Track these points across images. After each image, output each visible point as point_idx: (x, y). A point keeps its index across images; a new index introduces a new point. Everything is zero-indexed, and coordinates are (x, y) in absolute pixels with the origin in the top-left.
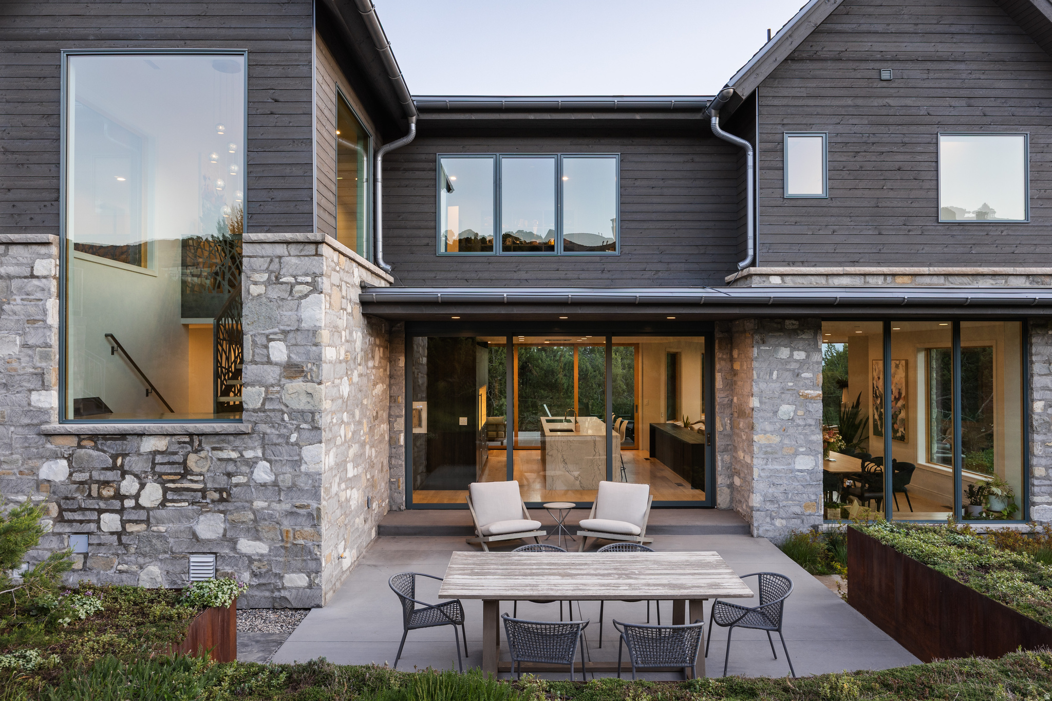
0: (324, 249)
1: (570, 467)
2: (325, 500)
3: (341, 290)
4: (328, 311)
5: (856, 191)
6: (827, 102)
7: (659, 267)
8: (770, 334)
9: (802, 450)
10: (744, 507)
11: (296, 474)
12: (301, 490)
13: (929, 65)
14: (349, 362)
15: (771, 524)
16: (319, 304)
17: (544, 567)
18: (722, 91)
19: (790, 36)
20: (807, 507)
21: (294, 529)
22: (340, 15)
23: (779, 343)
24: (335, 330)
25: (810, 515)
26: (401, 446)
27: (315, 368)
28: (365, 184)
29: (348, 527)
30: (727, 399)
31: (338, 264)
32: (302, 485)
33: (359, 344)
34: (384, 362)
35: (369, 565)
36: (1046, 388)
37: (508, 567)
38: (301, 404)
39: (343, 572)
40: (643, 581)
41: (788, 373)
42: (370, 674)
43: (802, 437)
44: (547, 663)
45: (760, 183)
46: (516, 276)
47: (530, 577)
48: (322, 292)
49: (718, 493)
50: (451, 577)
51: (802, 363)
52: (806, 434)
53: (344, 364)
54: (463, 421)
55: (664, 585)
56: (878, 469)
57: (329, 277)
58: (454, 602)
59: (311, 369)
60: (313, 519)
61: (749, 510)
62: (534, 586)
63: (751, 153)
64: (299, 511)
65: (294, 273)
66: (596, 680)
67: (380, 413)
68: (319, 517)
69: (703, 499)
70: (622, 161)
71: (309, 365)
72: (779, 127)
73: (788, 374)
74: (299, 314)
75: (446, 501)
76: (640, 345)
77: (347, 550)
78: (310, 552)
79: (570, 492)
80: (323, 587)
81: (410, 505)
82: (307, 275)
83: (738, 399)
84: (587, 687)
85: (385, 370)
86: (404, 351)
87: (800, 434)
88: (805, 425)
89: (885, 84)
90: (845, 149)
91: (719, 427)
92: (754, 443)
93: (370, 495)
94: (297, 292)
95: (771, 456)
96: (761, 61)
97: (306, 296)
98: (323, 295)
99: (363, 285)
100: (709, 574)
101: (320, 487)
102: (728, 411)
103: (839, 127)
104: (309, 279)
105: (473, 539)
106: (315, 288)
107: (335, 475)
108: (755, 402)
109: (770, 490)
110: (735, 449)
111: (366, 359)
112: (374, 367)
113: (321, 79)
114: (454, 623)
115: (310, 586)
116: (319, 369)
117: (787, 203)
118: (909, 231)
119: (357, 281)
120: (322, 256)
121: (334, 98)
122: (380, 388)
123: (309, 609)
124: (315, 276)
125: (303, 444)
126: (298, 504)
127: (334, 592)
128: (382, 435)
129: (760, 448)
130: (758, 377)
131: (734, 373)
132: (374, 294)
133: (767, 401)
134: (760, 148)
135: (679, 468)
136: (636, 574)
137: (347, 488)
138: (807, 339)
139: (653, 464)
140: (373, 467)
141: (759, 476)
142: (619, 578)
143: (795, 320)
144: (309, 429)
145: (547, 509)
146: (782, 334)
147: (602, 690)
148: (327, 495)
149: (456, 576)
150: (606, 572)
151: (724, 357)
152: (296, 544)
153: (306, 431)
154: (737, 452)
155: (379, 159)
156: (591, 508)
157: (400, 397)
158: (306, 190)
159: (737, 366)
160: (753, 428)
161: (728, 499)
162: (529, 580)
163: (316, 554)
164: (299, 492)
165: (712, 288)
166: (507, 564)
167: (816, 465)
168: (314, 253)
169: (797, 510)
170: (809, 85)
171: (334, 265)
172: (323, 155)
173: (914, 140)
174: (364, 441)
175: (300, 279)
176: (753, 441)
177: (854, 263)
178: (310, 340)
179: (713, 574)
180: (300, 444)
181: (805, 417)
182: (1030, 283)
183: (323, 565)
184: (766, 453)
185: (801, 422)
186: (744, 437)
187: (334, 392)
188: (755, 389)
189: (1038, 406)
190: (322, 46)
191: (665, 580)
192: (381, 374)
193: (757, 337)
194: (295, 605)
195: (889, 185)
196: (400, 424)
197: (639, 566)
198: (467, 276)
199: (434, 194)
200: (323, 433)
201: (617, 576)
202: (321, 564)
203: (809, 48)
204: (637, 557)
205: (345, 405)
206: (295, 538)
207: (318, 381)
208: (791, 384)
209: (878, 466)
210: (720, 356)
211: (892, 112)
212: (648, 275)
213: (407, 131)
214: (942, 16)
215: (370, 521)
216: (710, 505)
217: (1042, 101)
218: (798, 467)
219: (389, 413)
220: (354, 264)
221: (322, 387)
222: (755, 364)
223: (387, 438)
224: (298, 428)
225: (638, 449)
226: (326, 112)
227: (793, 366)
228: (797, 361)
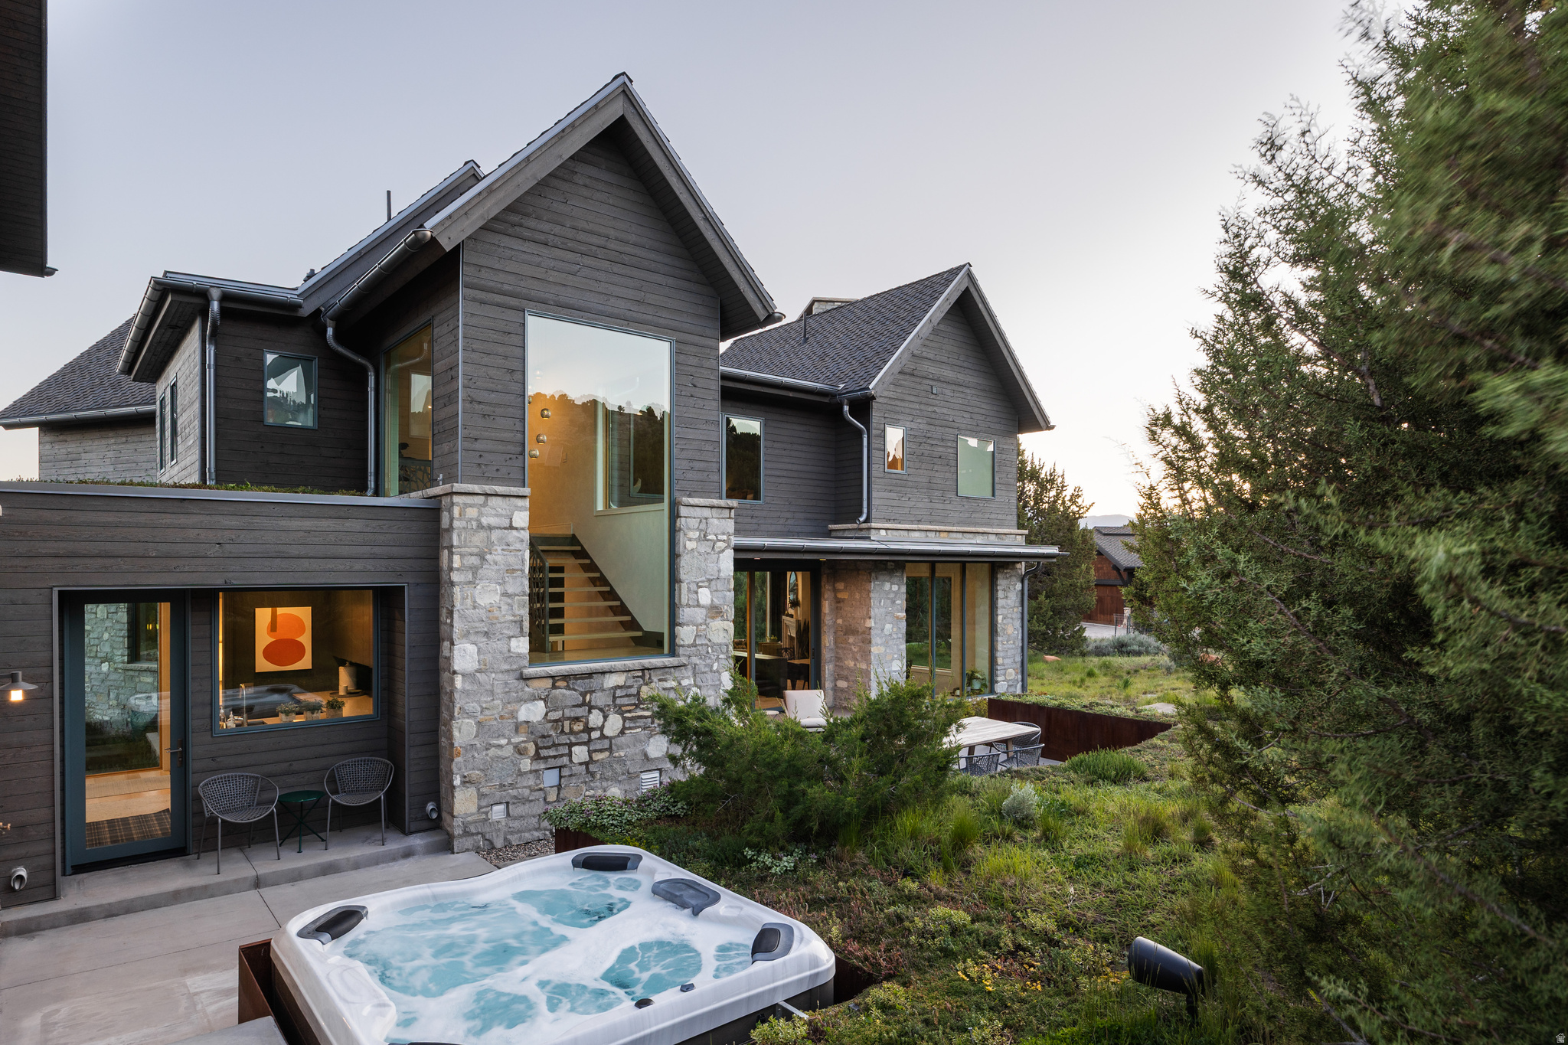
5: (920, 471)
6: (907, 405)
8: (880, 572)
9: (895, 656)
13: (954, 387)
16: (730, 557)
23: (884, 580)
27: (729, 610)
30: (832, 621)
36: (1004, 607)
38: (720, 638)
41: (889, 600)
43: (896, 647)
45: (871, 458)
51: (896, 593)
52: (898, 644)
63: (866, 436)
65: (716, 532)
71: (726, 607)
72: (883, 419)
74: (718, 566)
82: (723, 534)
83: (844, 621)
87: (895, 644)
88: (898, 638)
89: (934, 396)
90: (915, 440)
94: (717, 547)
97: (723, 551)
103: (912, 423)
104: (725, 537)
106: (729, 545)
108: (871, 623)
117: (886, 475)
118: (945, 501)
120: (733, 518)
124: (729, 534)
130: (874, 604)
131: (837, 601)
133: (878, 621)
134: (871, 430)
138: (898, 576)
146: (886, 572)
154: (842, 662)
159: (842, 596)
160: (871, 642)
168: (728, 516)
170: (898, 391)
173: (947, 439)
175: (720, 537)
176: (871, 652)
178: (726, 587)
180: (720, 671)
181: (897, 632)
182: (997, 539)
185: (895, 636)
186: (856, 650)
188: (872, 613)
189: (999, 618)
193: (873, 575)
195: (935, 467)
208: (890, 609)
211: (937, 416)
217: (1001, 420)
222: (871, 595)
224: (718, 658)
227: (892, 596)
228: (893, 592)
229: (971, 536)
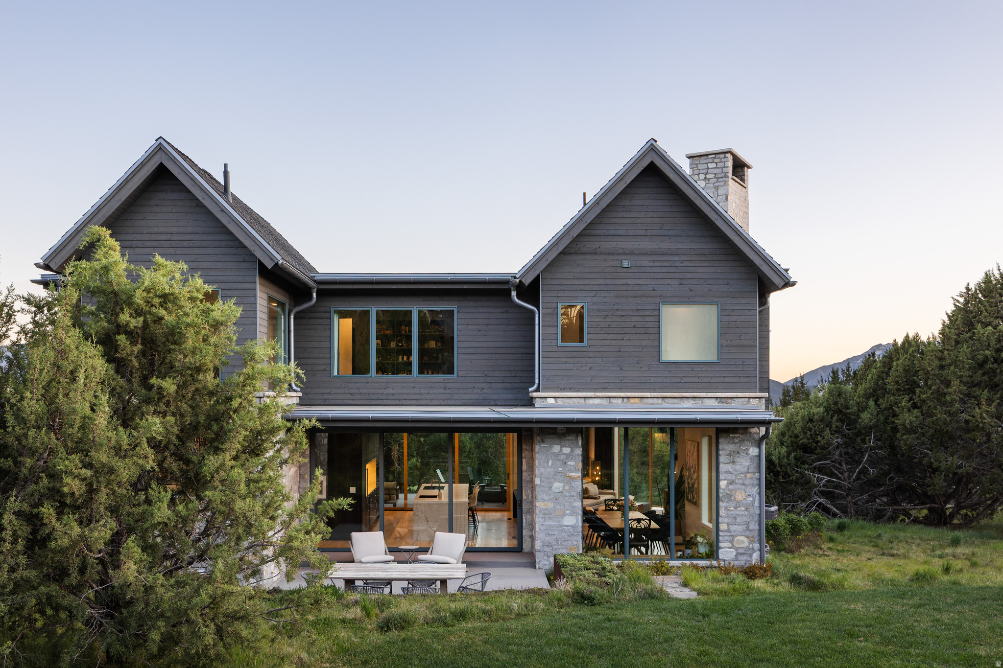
1: (431, 524)
5: (606, 341)
6: (587, 282)
7: (484, 385)
8: (547, 436)
9: (568, 512)
10: (533, 550)
13: (654, 257)
15: (547, 561)
19: (557, 244)
20: (571, 549)
23: (553, 442)
28: (283, 333)
30: (529, 477)
36: (728, 472)
41: (559, 461)
45: (543, 335)
49: (524, 541)
51: (568, 455)
52: (571, 502)
54: (353, 490)
55: (427, 575)
56: (639, 525)
61: (535, 552)
62: (368, 575)
63: (537, 315)
69: (517, 546)
70: (458, 312)
72: (555, 299)
73: (559, 463)
75: (340, 546)
83: (532, 477)
87: (567, 502)
88: (570, 496)
89: (625, 270)
90: (598, 313)
91: (524, 496)
92: (536, 508)
95: (547, 516)
102: (529, 485)
103: (594, 298)
108: (537, 481)
109: (547, 539)
117: (560, 349)
118: (641, 368)
121: (266, 304)
129: (540, 511)
130: (539, 465)
131: (533, 459)
133: (545, 480)
134: (543, 312)
136: (418, 571)
138: (571, 440)
141: (540, 529)
146: (555, 436)
151: (528, 448)
154: (533, 514)
155: (292, 316)
157: (306, 475)
160: (536, 498)
161: (528, 545)
167: (577, 522)
169: (565, 551)
170: (575, 271)
173: (644, 307)
176: (536, 506)
177: (604, 389)
181: (570, 490)
182: (718, 403)
184: (544, 514)
185: (567, 494)
188: (538, 472)
189: (723, 484)
193: (539, 438)
195: (627, 337)
198: (352, 391)
199: (329, 335)
203: (575, 246)
208: (561, 469)
209: (639, 524)
210: (524, 447)
211: (629, 288)
212: (476, 391)
213: (310, 298)
214: (663, 224)
216: (518, 549)
217: (730, 281)
218: (565, 523)
222: (537, 456)
226: (263, 316)
227: (562, 457)
228: (565, 454)
229: (676, 400)
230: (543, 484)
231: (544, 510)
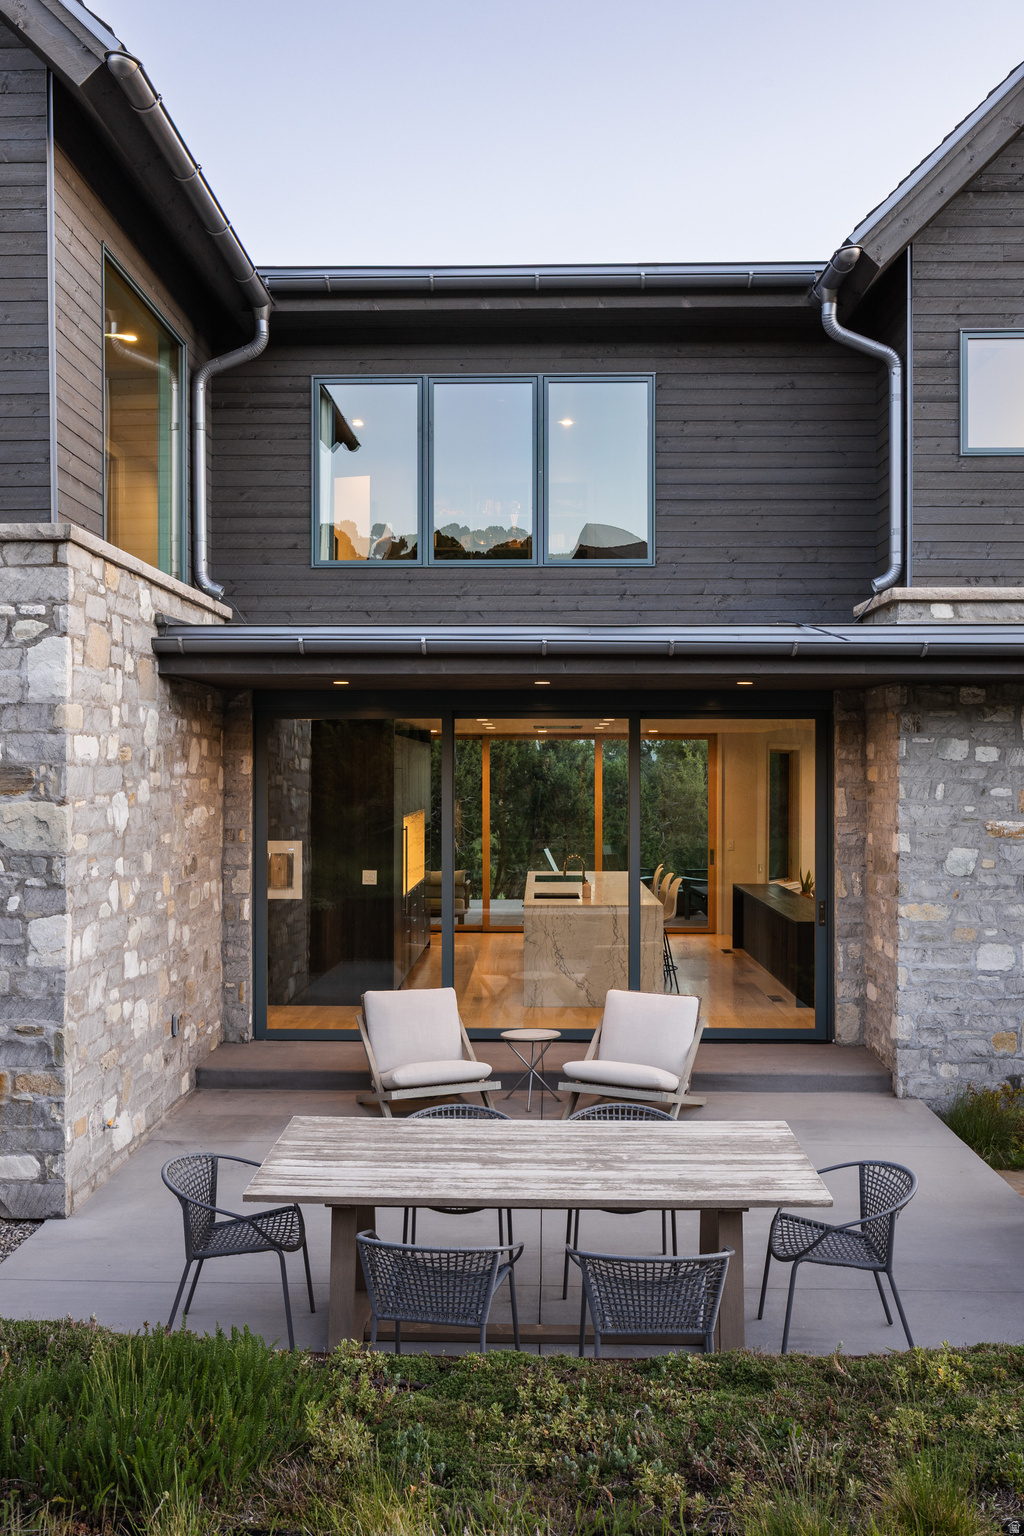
0: (70, 553)
1: (569, 964)
2: (72, 1018)
3: (109, 630)
4: (80, 668)
7: (729, 587)
8: (932, 714)
9: (990, 933)
10: (883, 1041)
11: (18, 970)
12: (27, 1000)
14: (130, 764)
15: (931, 1073)
16: (60, 654)
17: (455, 1146)
18: (839, 251)
19: (969, 146)
20: (999, 1041)
21: (13, 1073)
22: (97, 114)
23: (948, 732)
24: (96, 704)
25: (1004, 1057)
26: (245, 922)
27: (52, 775)
28: (175, 433)
29: (127, 1071)
30: (855, 838)
31: (103, 580)
32: (29, 991)
33: (151, 732)
34: (210, 767)
35: (168, 1142)
37: (388, 1145)
38: (27, 840)
39: (114, 1154)
40: (633, 1175)
41: (964, 787)
42: (56, 1337)
43: (991, 909)
44: (456, 1325)
45: (914, 427)
46: (459, 605)
47: (422, 1165)
48: (65, 634)
49: (838, 1013)
50: (276, 1162)
51: (991, 769)
52: (998, 903)
53: (117, 769)
54: (370, 877)
55: (667, 1182)
57: (83, 605)
58: (289, 1209)
59: (46, 777)
60: (50, 1054)
61: (890, 1047)
62: (425, 1180)
63: (897, 371)
64: (23, 1039)
65: (14, 598)
66: (475, 1356)
67: (201, 861)
68: (60, 1051)
69: (812, 1025)
70: (658, 387)
71: (43, 769)
72: (952, 320)
73: (965, 791)
74: (23, 675)
75: (331, 1026)
76: (719, 737)
77: (124, 1114)
78: (44, 1116)
79: (569, 1011)
80: (68, 1180)
81: (261, 1032)
82: (37, 601)
83: (874, 837)
84: (457, 1368)
85: (214, 780)
86: (250, 745)
87: (987, 903)
88: (997, 888)
91: (840, 890)
92: (900, 921)
93: (179, 1012)
94: (19, 633)
95: (931, 945)
96: (913, 194)
97: (36, 640)
98: (67, 639)
99: (160, 621)
100: (760, 1163)
101: (62, 994)
102: (856, 860)
104: (41, 609)
105: (367, 1096)
106: (53, 626)
107: (97, 974)
108: (901, 843)
109: (930, 1010)
110: (869, 932)
111: (169, 758)
112: (188, 775)
113: (66, 236)
114: (279, 1248)
115: (43, 1179)
116: (59, 776)
117: (966, 465)
119: (148, 614)
120: (65, 565)
121: (98, 272)
122: (200, 814)
123: (41, 1221)
124: (52, 602)
125: (31, 914)
126: (20, 1026)
127: (93, 1189)
128: (207, 903)
129: (911, 929)
130: (908, 796)
131: (868, 788)
132: (180, 638)
133: (924, 840)
134: (915, 362)
135: (778, 970)
136: (621, 1161)
137: (123, 999)
138: (1001, 724)
139: (737, 960)
140: (184, 960)
141: (909, 982)
142: (588, 1168)
143: (979, 687)
144: (41, 888)
145: (509, 1041)
146: (954, 714)
147: (484, 1371)
148: (77, 1011)
149: (285, 1161)
150: (568, 1156)
151: (851, 757)
152: (18, 1101)
153: (37, 891)
154: (872, 938)
155: (201, 385)
156: (589, 1041)
157: (243, 832)
158: (36, 444)
159: (872, 776)
160: (897, 891)
161: (856, 1027)
162: (420, 1170)
163: (54, 1120)
164: (22, 1005)
165: (813, 627)
166: (387, 1140)
167: (1018, 962)
168: (50, 559)
169: (980, 1046)
170: (1009, 239)
171: (92, 582)
172: (73, 378)
174: (165, 912)
175: (25, 609)
176: (898, 916)
178: (43, 723)
179: (768, 1162)
180: (26, 914)
181: (996, 871)
183: (68, 1139)
184: (922, 938)
185: (989, 881)
186: (884, 909)
187: (94, 819)
188: (902, 818)
190: (70, 173)
191: (672, 1173)
192: (205, 788)
193: (906, 720)
194: (15, 1213)
196: (244, 881)
197: (632, 1146)
198: (369, 605)
199: (306, 452)
200: (69, 895)
201: (585, 1164)
202: (63, 1138)
203: (1008, 169)
204: (635, 1129)
205: (119, 844)
206: (15, 1089)
207: (59, 798)
208: (970, 809)
210: (843, 756)
212: (708, 602)
213: (252, 334)
215: (177, 1059)
216: (823, 1036)
218: (982, 965)
219: (223, 860)
220: (141, 583)
221: (66, 809)
222: (902, 771)
223: (217, 907)
224: (21, 886)
225: (714, 933)
226: (80, 297)
227: (975, 775)
228: (982, 765)
230: (918, 852)
231: (923, 927)
